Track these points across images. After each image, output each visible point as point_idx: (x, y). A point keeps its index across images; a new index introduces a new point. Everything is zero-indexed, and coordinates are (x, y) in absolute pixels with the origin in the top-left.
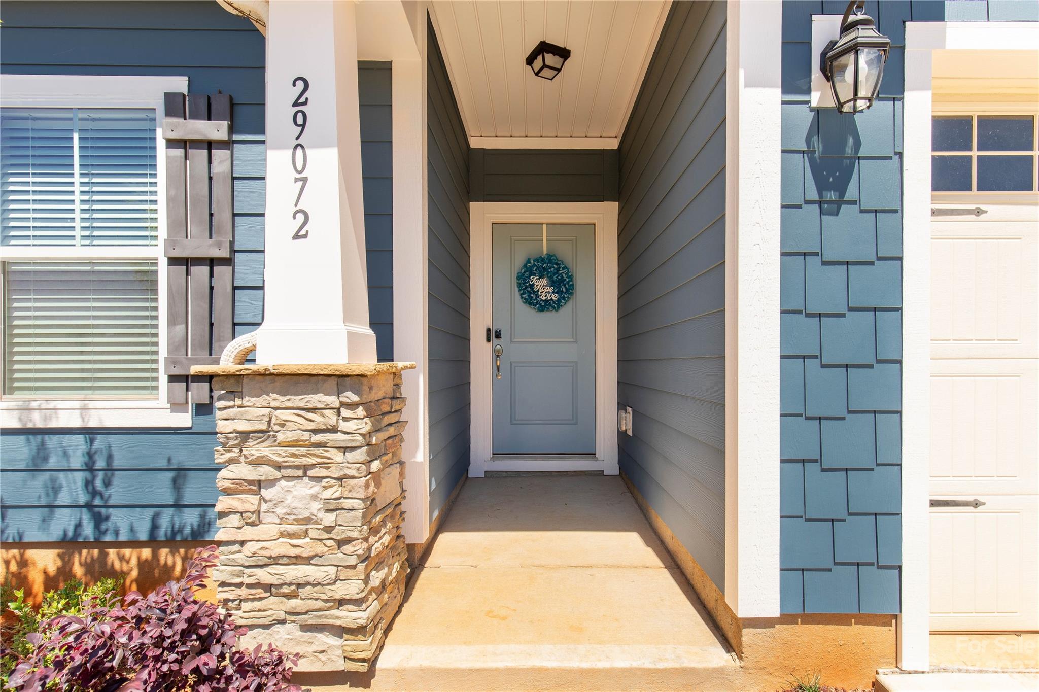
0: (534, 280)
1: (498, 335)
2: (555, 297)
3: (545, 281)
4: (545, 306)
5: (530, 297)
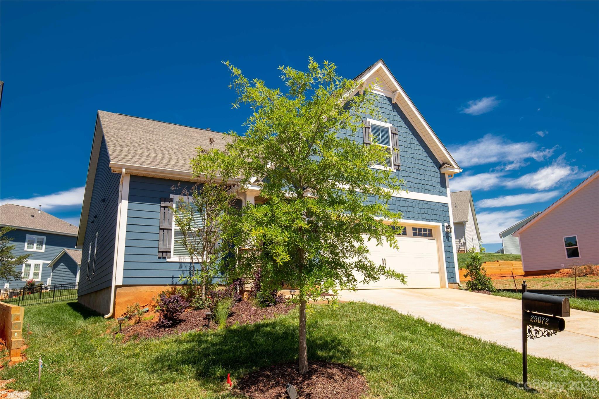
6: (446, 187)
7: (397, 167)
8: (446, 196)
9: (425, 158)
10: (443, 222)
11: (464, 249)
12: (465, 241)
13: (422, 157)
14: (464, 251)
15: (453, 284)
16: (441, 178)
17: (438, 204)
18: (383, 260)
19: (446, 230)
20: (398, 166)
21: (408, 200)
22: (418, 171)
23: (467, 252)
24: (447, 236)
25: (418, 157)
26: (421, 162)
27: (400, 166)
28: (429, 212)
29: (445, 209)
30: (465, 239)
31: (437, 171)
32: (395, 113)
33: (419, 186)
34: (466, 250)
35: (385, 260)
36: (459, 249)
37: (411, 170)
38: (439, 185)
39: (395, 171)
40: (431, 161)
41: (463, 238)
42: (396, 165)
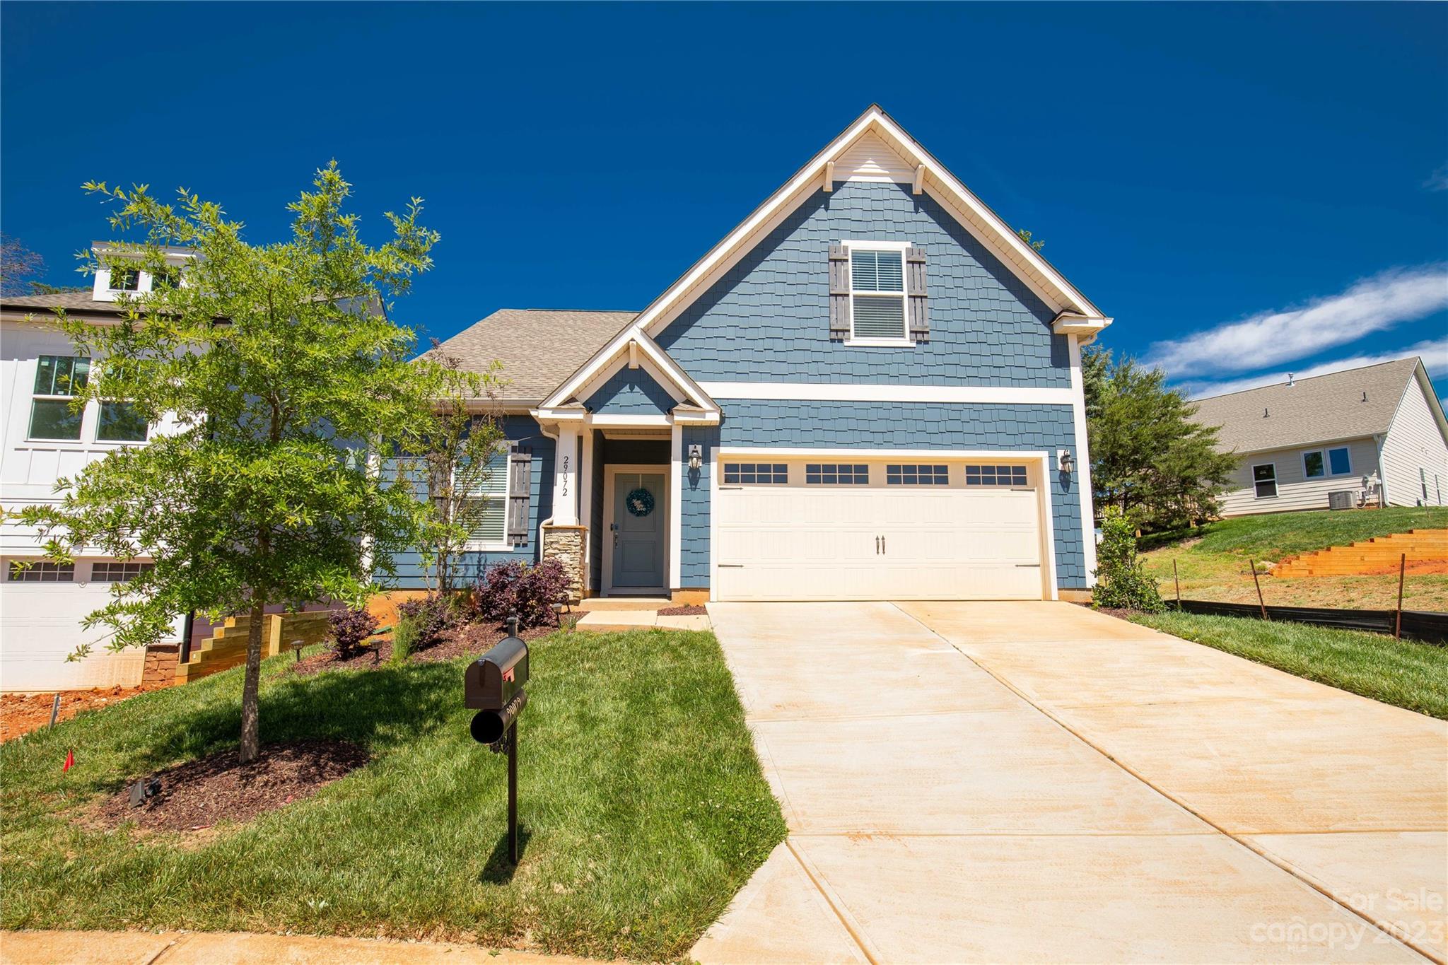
0: (634, 501)
1: (616, 528)
2: (644, 509)
3: (639, 502)
4: (640, 514)
5: (632, 509)
6: (1068, 366)
7: (920, 337)
8: (1069, 386)
9: (1006, 306)
10: (1052, 448)
11: (1376, 501)
12: (1379, 482)
13: (996, 305)
14: (1378, 504)
15: (1076, 592)
16: (1052, 346)
17: (1040, 407)
18: (877, 539)
19: (1060, 466)
20: (923, 333)
21: (947, 406)
22: (982, 337)
23: (1385, 506)
24: (1065, 480)
25: (985, 305)
26: (992, 316)
27: (928, 332)
28: (1012, 428)
29: (1063, 417)
30: (1379, 476)
31: (1044, 330)
32: (923, 215)
33: (984, 372)
34: (1384, 503)
35: (883, 539)
36: (1363, 500)
37: (961, 338)
38: (1047, 362)
39: (914, 345)
40: (1026, 310)
41: (1375, 474)
42: (916, 332)
